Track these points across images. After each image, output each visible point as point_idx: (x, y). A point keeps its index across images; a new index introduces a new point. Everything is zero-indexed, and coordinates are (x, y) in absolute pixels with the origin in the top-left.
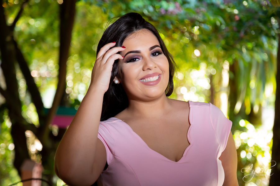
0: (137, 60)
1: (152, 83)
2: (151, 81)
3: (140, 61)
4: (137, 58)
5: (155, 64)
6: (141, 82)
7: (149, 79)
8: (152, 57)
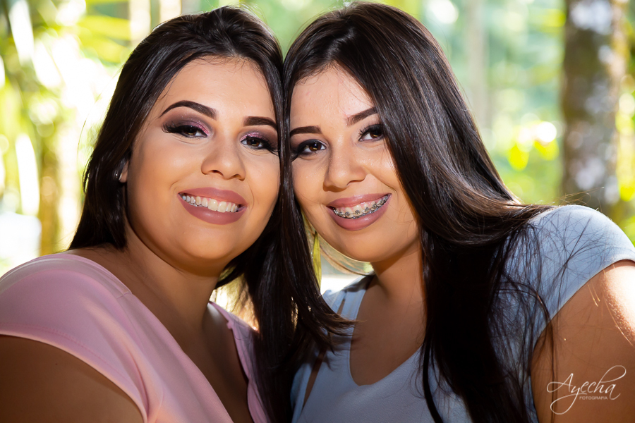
0: (198, 134)
1: (209, 215)
2: (209, 208)
3: (204, 140)
4: (201, 131)
5: (242, 167)
6: (181, 201)
7: (208, 200)
8: (242, 145)
